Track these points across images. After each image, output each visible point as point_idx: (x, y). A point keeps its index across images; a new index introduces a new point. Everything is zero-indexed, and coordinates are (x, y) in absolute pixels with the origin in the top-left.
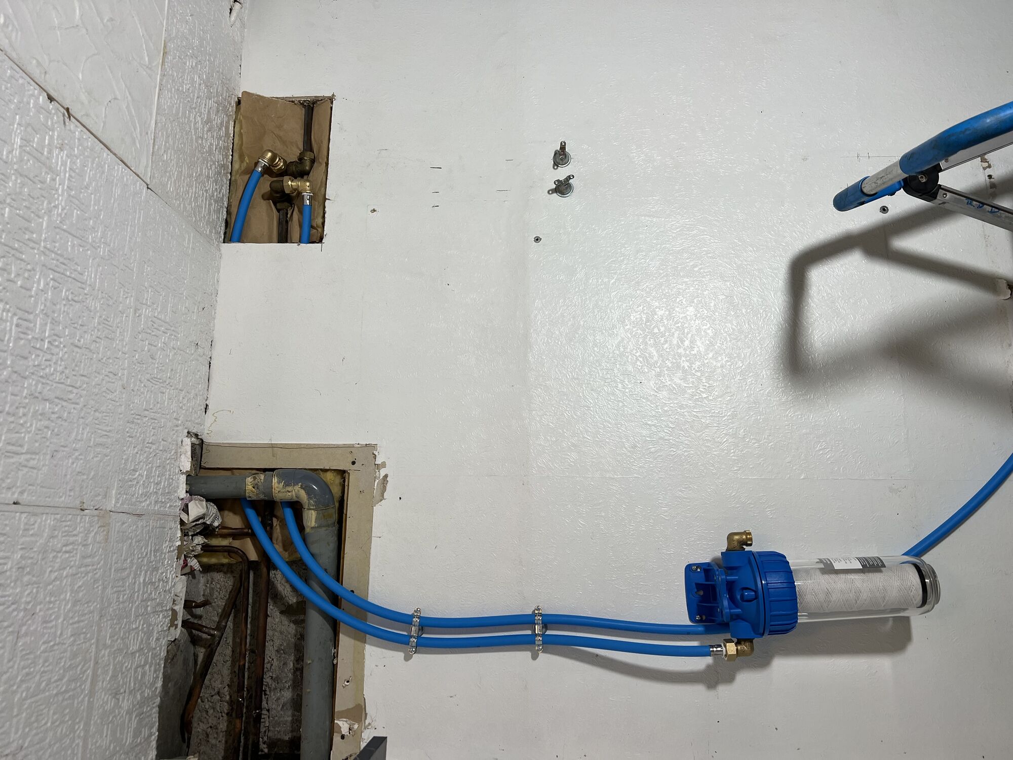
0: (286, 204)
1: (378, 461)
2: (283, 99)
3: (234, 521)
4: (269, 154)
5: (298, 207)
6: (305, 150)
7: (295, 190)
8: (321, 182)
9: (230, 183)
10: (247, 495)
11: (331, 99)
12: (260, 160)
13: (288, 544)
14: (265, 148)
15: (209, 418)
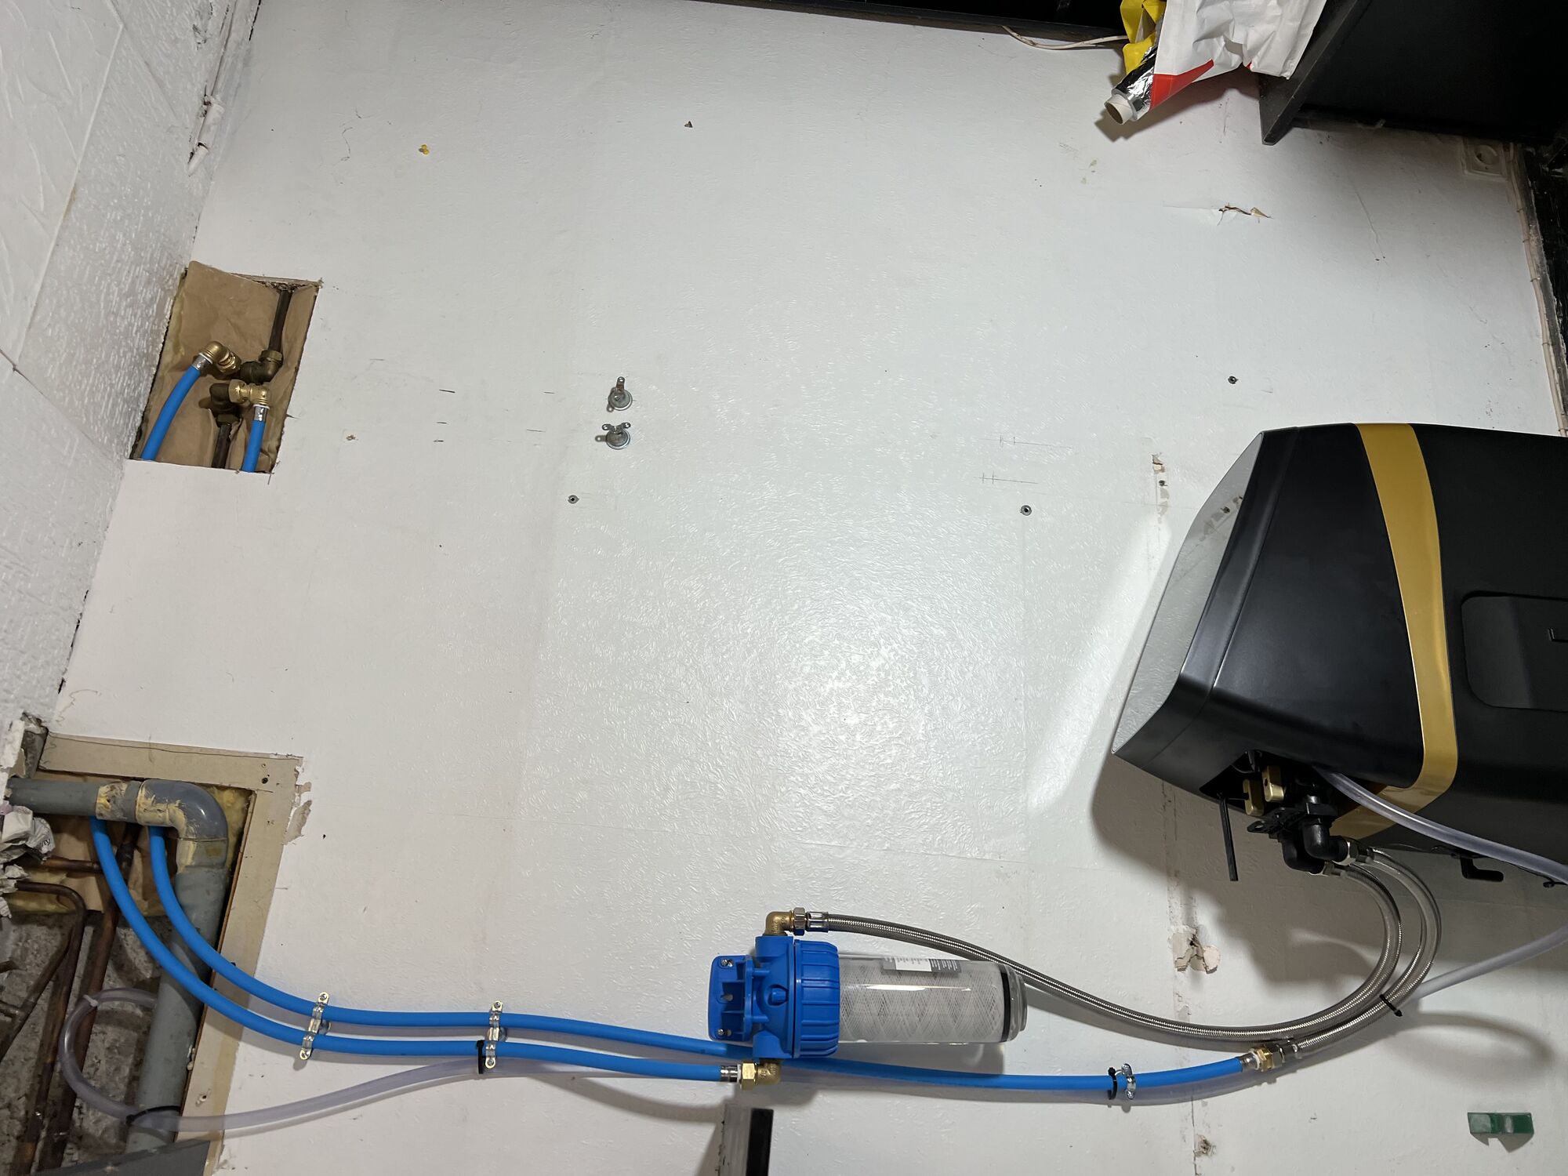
0: (232, 417)
1: (301, 781)
2: (249, 277)
3: (75, 850)
4: (216, 348)
5: (247, 423)
6: (271, 347)
7: (246, 399)
8: (285, 392)
9: (154, 380)
10: (97, 810)
11: (317, 286)
12: (201, 354)
13: (150, 891)
14: (214, 339)
15: (64, 698)
